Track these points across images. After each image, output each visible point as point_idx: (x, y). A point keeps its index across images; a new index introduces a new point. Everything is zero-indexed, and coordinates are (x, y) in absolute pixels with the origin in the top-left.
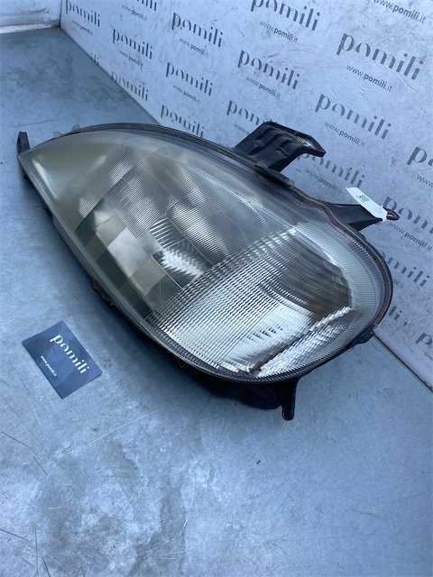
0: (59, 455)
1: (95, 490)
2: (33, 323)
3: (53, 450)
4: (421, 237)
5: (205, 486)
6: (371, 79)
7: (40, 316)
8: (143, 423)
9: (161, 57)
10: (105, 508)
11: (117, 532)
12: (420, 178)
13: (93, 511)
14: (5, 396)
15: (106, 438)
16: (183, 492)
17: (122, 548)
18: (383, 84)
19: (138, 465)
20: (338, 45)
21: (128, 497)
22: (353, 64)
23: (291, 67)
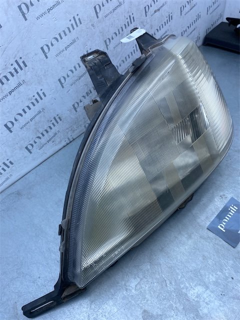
7: (209, 243)
12: (106, 17)
20: (21, 16)
22: (37, 15)
23: (13, 61)
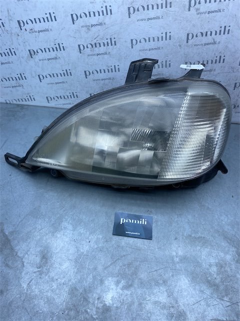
0: (177, 260)
1: (202, 258)
2: (106, 224)
3: (173, 260)
4: (209, 68)
5: (229, 221)
6: (151, 19)
7: (106, 219)
8: (187, 221)
9: (32, 75)
10: (213, 261)
11: (226, 264)
12: (195, 45)
13: (210, 265)
14: (133, 259)
15: (183, 238)
16: (226, 230)
17: (233, 267)
18: (158, 18)
19: (203, 236)
20: (127, 14)
21: (214, 249)
22: (139, 18)
23: (109, 37)
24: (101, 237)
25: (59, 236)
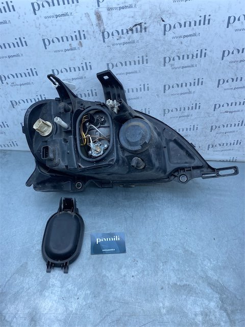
0: (164, 311)
1: (188, 308)
3: (160, 312)
4: (186, 114)
5: (212, 265)
6: (130, 73)
7: (93, 272)
8: (172, 268)
9: (14, 123)
10: (198, 310)
11: (210, 312)
13: (196, 315)
14: (122, 314)
15: (168, 287)
16: (209, 275)
17: (217, 314)
18: (136, 72)
19: (188, 283)
21: (199, 297)
23: (89, 89)
24: (89, 292)
25: (47, 294)
